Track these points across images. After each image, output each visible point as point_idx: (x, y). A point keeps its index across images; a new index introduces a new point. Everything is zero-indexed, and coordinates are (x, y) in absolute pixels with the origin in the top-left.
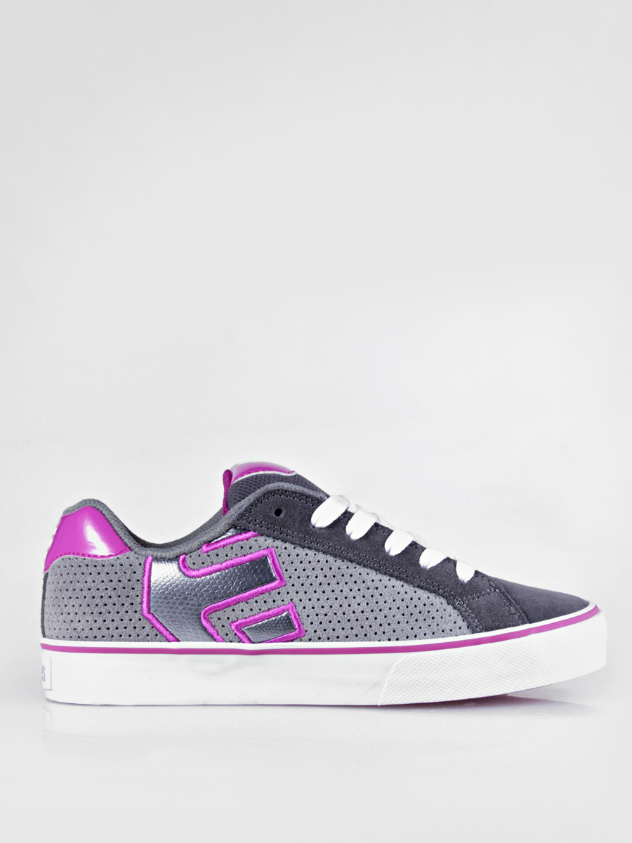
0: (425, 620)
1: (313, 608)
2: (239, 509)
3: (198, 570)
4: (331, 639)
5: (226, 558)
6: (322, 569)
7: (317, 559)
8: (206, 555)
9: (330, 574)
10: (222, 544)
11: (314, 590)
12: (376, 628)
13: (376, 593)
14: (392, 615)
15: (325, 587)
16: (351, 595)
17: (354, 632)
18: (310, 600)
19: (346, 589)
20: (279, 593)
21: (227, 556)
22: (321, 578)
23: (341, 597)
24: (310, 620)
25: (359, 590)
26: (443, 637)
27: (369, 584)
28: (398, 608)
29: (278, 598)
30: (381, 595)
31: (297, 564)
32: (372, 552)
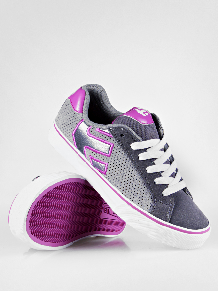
0: (139, 198)
1: (113, 169)
2: (112, 126)
3: (91, 134)
4: (111, 182)
5: (99, 137)
6: (123, 161)
7: (124, 157)
8: (95, 131)
9: (124, 164)
10: (101, 132)
11: (116, 165)
12: (124, 189)
13: (132, 179)
14: (131, 189)
15: (120, 166)
16: (125, 174)
17: (118, 185)
18: (113, 167)
19: (125, 171)
20: (106, 158)
21: (100, 136)
22: (120, 163)
23: (122, 172)
24: (109, 172)
25: (129, 175)
26: (140, 207)
27: (133, 175)
28: (135, 189)
29: (105, 159)
30: (133, 181)
31: (117, 154)
32: (141, 167)
